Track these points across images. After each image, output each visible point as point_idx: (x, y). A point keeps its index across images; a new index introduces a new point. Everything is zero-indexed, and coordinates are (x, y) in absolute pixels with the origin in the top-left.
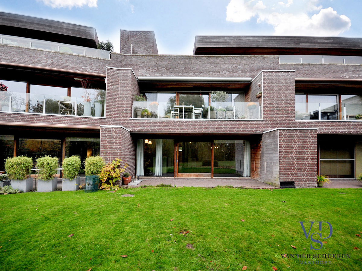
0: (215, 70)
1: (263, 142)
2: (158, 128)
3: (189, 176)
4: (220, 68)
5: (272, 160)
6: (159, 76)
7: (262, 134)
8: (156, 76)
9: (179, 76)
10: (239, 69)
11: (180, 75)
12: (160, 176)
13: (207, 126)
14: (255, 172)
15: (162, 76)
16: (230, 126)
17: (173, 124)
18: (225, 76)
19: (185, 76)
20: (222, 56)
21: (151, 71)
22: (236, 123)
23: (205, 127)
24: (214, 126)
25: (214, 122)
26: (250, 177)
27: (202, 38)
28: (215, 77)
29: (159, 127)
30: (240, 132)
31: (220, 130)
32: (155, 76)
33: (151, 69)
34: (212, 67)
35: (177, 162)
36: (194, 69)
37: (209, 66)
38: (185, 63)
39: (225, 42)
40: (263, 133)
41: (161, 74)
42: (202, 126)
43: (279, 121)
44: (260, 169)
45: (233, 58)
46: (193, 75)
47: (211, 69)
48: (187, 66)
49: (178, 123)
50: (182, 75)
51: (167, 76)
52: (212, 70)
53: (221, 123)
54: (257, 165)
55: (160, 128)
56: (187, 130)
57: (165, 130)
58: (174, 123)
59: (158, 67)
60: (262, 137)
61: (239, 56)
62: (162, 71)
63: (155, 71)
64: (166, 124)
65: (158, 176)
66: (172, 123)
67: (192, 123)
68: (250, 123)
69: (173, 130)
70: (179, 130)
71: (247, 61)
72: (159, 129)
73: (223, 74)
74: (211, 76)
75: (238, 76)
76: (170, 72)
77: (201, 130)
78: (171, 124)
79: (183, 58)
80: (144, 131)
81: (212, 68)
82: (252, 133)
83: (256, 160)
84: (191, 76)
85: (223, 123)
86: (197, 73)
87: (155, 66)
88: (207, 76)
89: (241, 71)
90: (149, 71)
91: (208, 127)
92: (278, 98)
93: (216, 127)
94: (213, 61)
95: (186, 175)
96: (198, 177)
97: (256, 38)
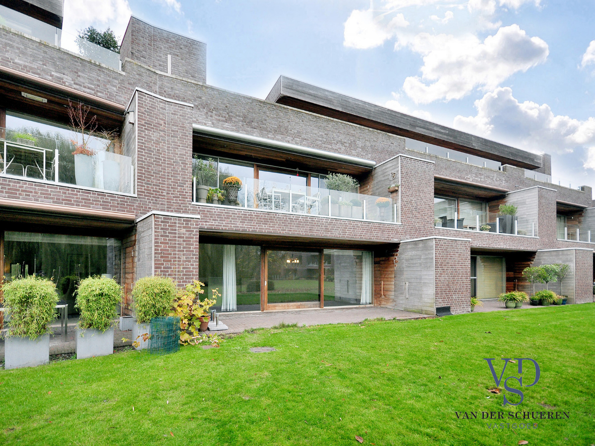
0: (325, 140)
1: (401, 254)
2: (249, 225)
3: (286, 307)
4: (333, 138)
5: (421, 279)
6: (232, 130)
7: (399, 244)
8: (227, 129)
9: (268, 138)
10: (358, 146)
11: (269, 136)
12: (233, 311)
13: (329, 227)
14: (383, 297)
15: (238, 131)
16: (360, 229)
17: (276, 220)
18: (339, 153)
19: (278, 140)
20: (335, 120)
21: (216, 117)
22: (369, 226)
23: (327, 229)
24: (339, 228)
25: (338, 221)
26: (370, 303)
27: (290, 81)
28: (325, 150)
29: (251, 223)
30: (374, 239)
31: (348, 235)
32: (223, 128)
33: (216, 115)
34: (320, 133)
35: (265, 285)
36: (293, 130)
37: (316, 132)
38: (279, 118)
39: (326, 98)
40: (401, 242)
41: (235, 128)
42: (322, 226)
43: (418, 226)
44: (393, 293)
45: (351, 126)
46: (292, 140)
47: (319, 137)
48: (281, 124)
49: (283, 218)
50: (273, 136)
51: (247, 134)
52: (320, 139)
53: (349, 224)
54: (386, 286)
55: (252, 225)
56: (299, 231)
57: (262, 229)
58: (277, 218)
59: (230, 114)
60: (399, 247)
61: (358, 126)
62: (237, 122)
63: (224, 119)
64: (263, 219)
65: (230, 311)
66: (275, 217)
67: (307, 220)
68: (386, 227)
69: (276, 230)
70: (285, 230)
71: (369, 136)
72: (251, 228)
73: (336, 148)
74: (320, 148)
75: (358, 156)
76: (252, 128)
77: (320, 233)
78: (272, 219)
79: (274, 108)
80: (222, 230)
81: (322, 135)
82: (388, 241)
83: (385, 279)
84: (289, 142)
85: (351, 224)
86: (299, 140)
87: (224, 110)
88: (313, 147)
89: (361, 149)
90: (211, 116)
91: (330, 229)
92: (417, 195)
93: (343, 230)
94: (322, 125)
95: (280, 307)
96: (299, 308)
97: (367, 106)
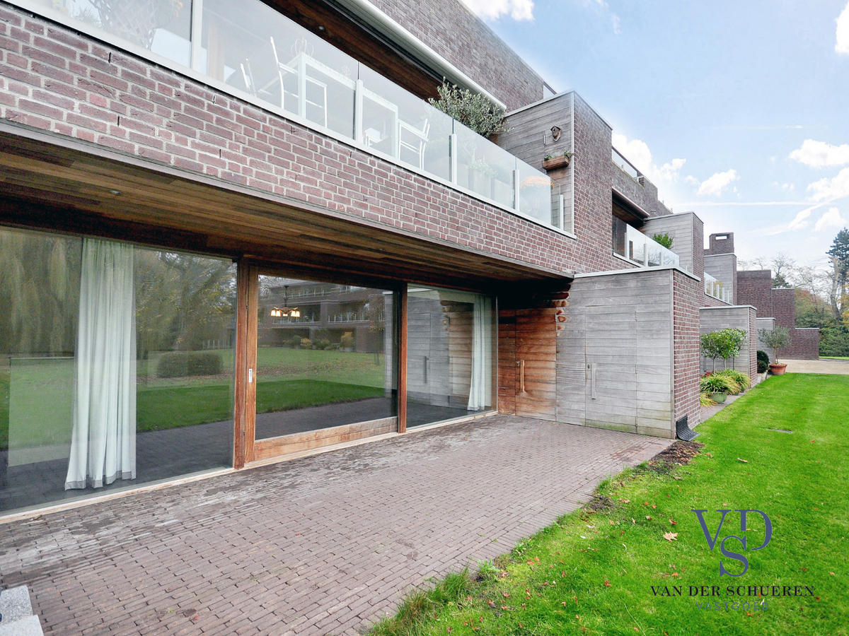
1: (575, 302)
2: (213, 151)
7: (572, 280)
13: (459, 218)
14: (524, 394)
17: (318, 159)
25: (477, 204)
26: (487, 408)
29: (222, 144)
40: (576, 276)
42: (444, 211)
43: (595, 248)
44: (552, 386)
49: (343, 159)
54: (528, 372)
55: (228, 156)
56: (388, 214)
57: (269, 178)
60: (568, 288)
64: (274, 142)
66: (315, 149)
69: (317, 192)
70: (348, 201)
72: (223, 164)
77: (441, 229)
78: (304, 153)
80: (66, 136)
82: (558, 273)
83: (531, 357)
91: (462, 224)
